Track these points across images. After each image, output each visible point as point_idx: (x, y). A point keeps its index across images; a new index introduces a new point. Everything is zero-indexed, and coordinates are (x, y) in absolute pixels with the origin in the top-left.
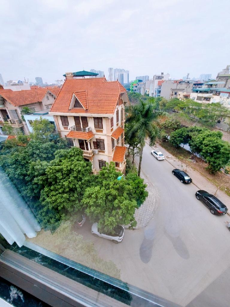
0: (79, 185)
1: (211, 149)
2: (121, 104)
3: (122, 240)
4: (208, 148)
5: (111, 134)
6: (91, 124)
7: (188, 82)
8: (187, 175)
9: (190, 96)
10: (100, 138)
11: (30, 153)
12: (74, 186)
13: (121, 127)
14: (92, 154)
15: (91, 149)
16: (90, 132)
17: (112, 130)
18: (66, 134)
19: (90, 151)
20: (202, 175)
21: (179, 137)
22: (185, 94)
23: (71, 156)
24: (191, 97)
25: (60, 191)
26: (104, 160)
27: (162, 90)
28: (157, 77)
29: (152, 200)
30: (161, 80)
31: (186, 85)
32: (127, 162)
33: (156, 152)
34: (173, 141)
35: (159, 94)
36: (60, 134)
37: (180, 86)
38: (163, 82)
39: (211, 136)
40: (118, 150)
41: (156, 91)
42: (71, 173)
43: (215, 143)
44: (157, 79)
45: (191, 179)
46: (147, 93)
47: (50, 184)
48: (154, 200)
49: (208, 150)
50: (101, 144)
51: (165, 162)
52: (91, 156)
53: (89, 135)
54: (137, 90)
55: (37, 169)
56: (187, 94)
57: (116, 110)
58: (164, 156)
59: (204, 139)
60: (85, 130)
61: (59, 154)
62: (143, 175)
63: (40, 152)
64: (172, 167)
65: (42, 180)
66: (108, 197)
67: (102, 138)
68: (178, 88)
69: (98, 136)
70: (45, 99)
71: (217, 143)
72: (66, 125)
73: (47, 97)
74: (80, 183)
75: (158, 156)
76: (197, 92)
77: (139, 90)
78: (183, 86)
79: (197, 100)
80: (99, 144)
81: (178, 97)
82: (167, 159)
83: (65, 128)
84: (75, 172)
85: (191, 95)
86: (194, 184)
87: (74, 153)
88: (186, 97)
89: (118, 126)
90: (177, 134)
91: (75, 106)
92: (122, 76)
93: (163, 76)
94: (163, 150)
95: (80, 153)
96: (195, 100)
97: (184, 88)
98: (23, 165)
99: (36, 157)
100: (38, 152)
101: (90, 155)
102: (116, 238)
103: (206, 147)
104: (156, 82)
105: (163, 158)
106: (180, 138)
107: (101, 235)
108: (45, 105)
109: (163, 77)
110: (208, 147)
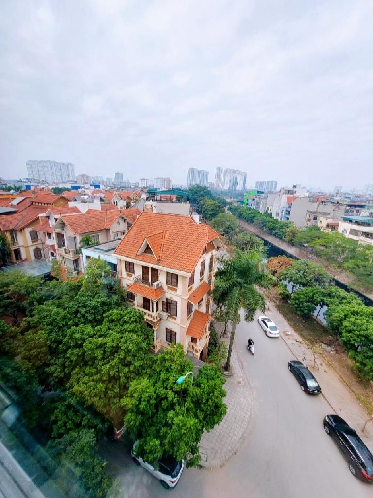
0: (124, 374)
1: (356, 338)
2: (212, 250)
3: (176, 484)
4: (351, 337)
5: (189, 296)
6: (162, 279)
7: (338, 203)
8: (313, 378)
9: (338, 226)
10: (172, 298)
11: (73, 310)
12: (117, 374)
13: (207, 282)
14: (158, 319)
15: (157, 310)
16: (160, 289)
17: (190, 290)
18: (129, 282)
19: (155, 314)
20: (342, 380)
21: (307, 302)
22: (330, 221)
23: (125, 322)
24: (340, 230)
25: (96, 378)
26: (174, 330)
27: (292, 210)
28: (285, 190)
29: (243, 414)
30: (293, 196)
31: (333, 207)
32: (210, 334)
33: (266, 321)
34: (296, 306)
35: (287, 216)
36: (120, 281)
37: (322, 208)
38: (295, 198)
39: (358, 314)
40: (196, 318)
41: (282, 211)
42: (117, 352)
43: (363, 330)
44: (286, 193)
45: (319, 386)
46: (269, 212)
47: (86, 364)
48: (247, 416)
49: (351, 339)
50: (173, 307)
51: (280, 341)
52: (155, 321)
53: (156, 293)
54: (254, 205)
55: (75, 338)
56: (333, 222)
57: (201, 260)
58: (278, 331)
59: (346, 316)
60: (152, 285)
61: (110, 318)
62: (237, 361)
63: (86, 312)
64: (291, 354)
65: (77, 354)
66: (163, 402)
67: (175, 298)
68: (319, 210)
69: (169, 295)
70: (115, 224)
71: (367, 329)
72: (130, 272)
73: (119, 222)
74: (126, 370)
75: (268, 330)
76: (350, 221)
77: (257, 205)
78: (329, 208)
79: (350, 233)
80: (169, 306)
81: (319, 225)
82: (283, 337)
83: (128, 275)
84: (122, 353)
85: (340, 225)
86: (324, 397)
87: (130, 319)
88: (333, 227)
89: (202, 282)
90: (302, 296)
91: (145, 252)
92: (235, 181)
93: (295, 189)
94: (280, 317)
95: (138, 319)
96: (348, 235)
97: (329, 212)
98: (60, 328)
99: (80, 318)
100: (83, 311)
101: (154, 319)
102: (167, 478)
103: (348, 334)
104: (284, 197)
105: (275, 334)
106: (309, 304)
107: (143, 463)
108: (113, 232)
109: (296, 192)
110: (350, 334)
